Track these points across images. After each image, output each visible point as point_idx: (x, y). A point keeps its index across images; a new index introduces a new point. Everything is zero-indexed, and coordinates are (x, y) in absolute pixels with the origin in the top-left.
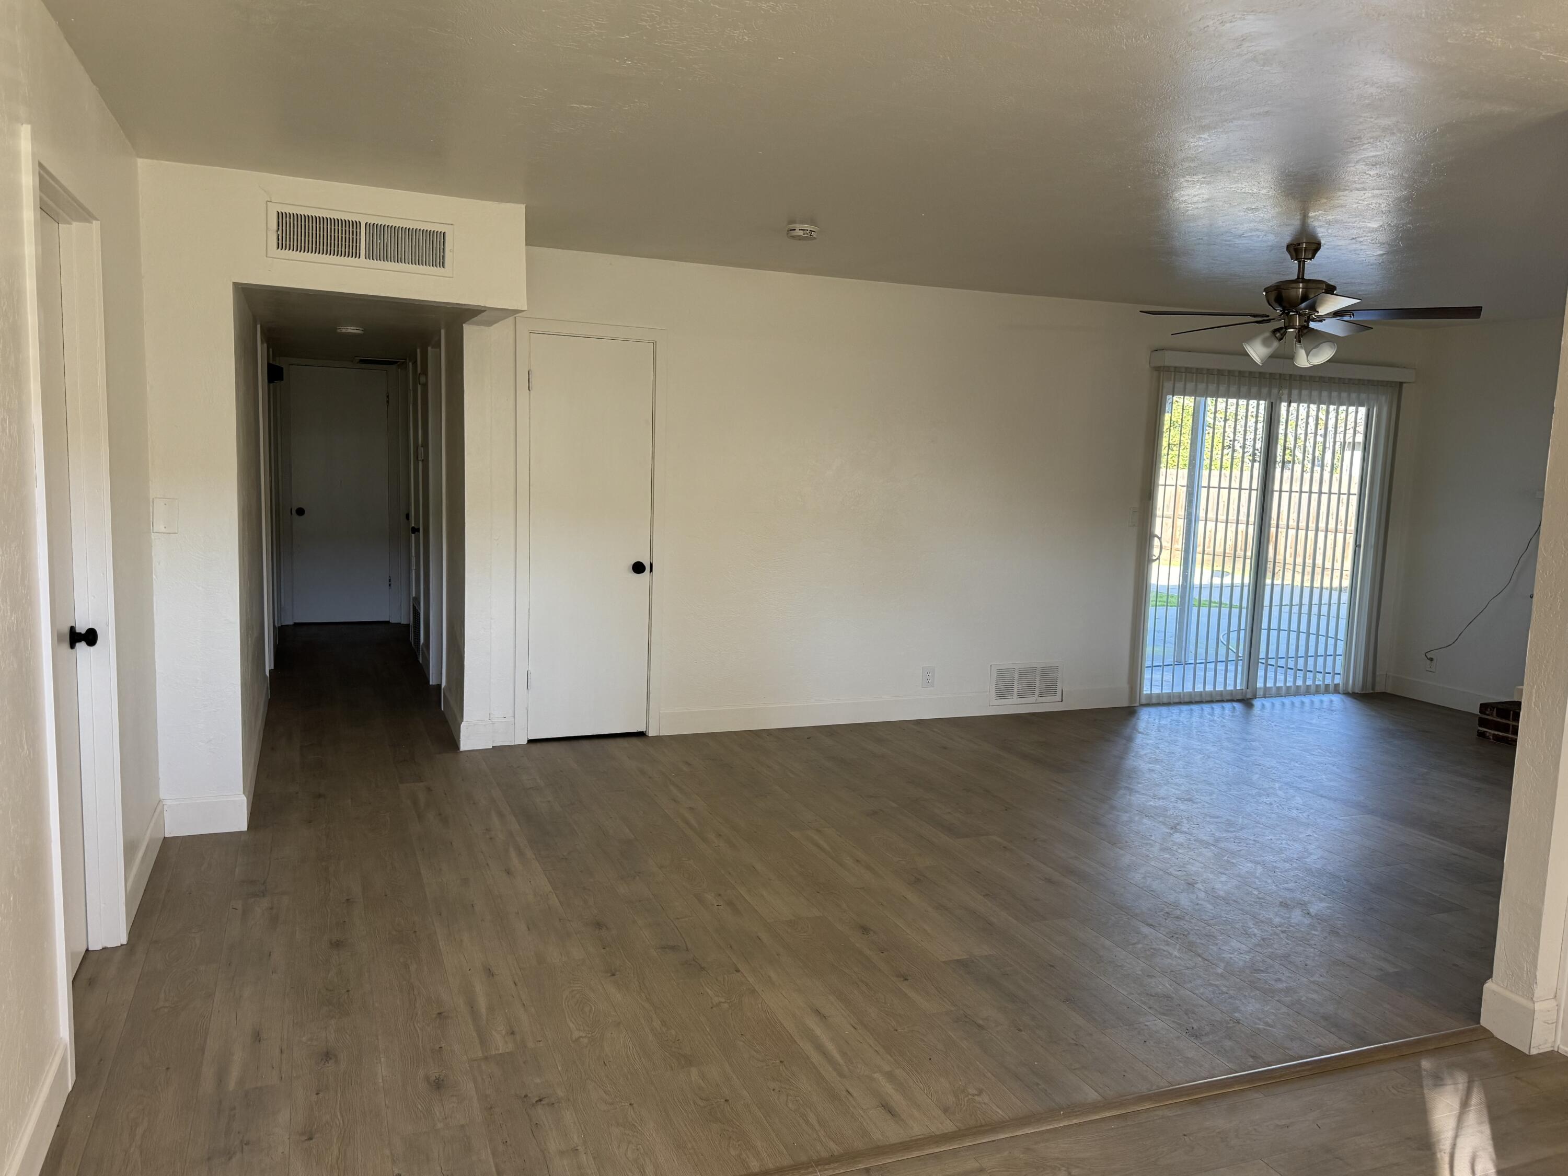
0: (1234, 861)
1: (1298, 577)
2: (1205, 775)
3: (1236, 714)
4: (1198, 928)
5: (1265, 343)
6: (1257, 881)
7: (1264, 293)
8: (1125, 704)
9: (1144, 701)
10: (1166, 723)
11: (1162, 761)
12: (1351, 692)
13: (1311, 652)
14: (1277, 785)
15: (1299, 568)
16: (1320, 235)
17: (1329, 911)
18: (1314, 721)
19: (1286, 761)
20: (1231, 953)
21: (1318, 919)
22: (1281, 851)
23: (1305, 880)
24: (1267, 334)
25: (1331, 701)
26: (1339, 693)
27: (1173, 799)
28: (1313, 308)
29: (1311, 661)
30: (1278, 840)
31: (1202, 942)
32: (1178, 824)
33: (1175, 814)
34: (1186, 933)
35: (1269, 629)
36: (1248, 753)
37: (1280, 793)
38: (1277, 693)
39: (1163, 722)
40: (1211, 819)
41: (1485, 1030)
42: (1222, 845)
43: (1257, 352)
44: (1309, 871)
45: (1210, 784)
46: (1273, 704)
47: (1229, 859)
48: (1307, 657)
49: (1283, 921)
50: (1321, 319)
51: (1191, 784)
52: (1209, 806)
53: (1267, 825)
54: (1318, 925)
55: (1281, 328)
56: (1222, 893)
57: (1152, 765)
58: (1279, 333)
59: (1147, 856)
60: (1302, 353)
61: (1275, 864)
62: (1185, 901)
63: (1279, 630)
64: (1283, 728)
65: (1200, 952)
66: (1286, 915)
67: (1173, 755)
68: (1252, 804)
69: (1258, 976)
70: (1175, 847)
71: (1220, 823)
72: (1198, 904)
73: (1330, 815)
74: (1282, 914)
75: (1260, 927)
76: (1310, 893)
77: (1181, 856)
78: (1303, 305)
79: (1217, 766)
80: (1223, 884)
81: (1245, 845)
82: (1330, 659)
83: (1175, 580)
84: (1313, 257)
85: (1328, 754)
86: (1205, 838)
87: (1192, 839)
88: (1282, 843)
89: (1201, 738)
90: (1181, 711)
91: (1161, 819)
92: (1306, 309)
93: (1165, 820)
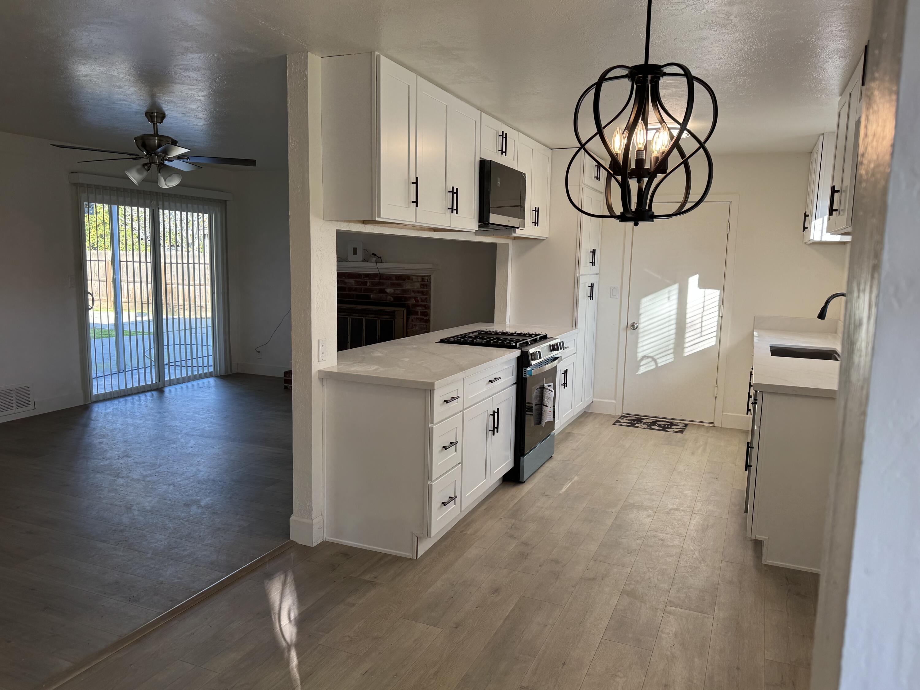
0: (156, 487)
1: (187, 313)
2: (136, 439)
3: (154, 398)
4: (135, 534)
5: (139, 172)
6: (170, 495)
7: (135, 141)
8: (81, 403)
9: (94, 400)
10: (110, 411)
11: (108, 436)
12: (219, 375)
13: (195, 356)
14: (179, 436)
15: (187, 308)
16: (164, 109)
17: (211, 501)
18: (199, 395)
19: (184, 421)
20: (156, 543)
21: (206, 508)
22: (183, 474)
23: (198, 488)
24: (139, 167)
25: (209, 382)
26: (213, 377)
27: (116, 458)
28: (166, 152)
29: (195, 361)
30: (181, 468)
31: (138, 541)
32: (120, 473)
33: (117, 467)
34: (127, 539)
35: (168, 345)
36: (162, 420)
37: (182, 440)
38: (178, 382)
39: (108, 411)
40: (141, 465)
41: (293, 542)
42: (148, 479)
43: (134, 177)
44: (200, 482)
45: (140, 443)
46: (176, 389)
47: (153, 486)
48: (192, 359)
49: (186, 515)
50: (171, 160)
51: (127, 446)
52: (139, 457)
53: (175, 461)
54: (206, 512)
55: (148, 163)
56: (148, 508)
57: (101, 439)
58: (147, 166)
59: (100, 498)
60: (162, 180)
61: (180, 483)
62: (125, 519)
63: (174, 345)
64: (181, 402)
65: (137, 548)
66: (188, 511)
67: (115, 430)
68: (165, 450)
69: (173, 551)
70: (118, 488)
71: (146, 466)
72: (134, 519)
73: (211, 447)
74: (185, 511)
75: (173, 522)
76: (201, 494)
77: (122, 492)
78: (159, 150)
79: (144, 432)
80: (148, 503)
81: (162, 476)
82: (205, 359)
83: (112, 321)
84: (162, 122)
85: (208, 412)
86: (137, 477)
87: (129, 479)
88: (183, 469)
89: (132, 416)
90: (119, 402)
91: (108, 472)
92: (161, 153)
93: (111, 472)
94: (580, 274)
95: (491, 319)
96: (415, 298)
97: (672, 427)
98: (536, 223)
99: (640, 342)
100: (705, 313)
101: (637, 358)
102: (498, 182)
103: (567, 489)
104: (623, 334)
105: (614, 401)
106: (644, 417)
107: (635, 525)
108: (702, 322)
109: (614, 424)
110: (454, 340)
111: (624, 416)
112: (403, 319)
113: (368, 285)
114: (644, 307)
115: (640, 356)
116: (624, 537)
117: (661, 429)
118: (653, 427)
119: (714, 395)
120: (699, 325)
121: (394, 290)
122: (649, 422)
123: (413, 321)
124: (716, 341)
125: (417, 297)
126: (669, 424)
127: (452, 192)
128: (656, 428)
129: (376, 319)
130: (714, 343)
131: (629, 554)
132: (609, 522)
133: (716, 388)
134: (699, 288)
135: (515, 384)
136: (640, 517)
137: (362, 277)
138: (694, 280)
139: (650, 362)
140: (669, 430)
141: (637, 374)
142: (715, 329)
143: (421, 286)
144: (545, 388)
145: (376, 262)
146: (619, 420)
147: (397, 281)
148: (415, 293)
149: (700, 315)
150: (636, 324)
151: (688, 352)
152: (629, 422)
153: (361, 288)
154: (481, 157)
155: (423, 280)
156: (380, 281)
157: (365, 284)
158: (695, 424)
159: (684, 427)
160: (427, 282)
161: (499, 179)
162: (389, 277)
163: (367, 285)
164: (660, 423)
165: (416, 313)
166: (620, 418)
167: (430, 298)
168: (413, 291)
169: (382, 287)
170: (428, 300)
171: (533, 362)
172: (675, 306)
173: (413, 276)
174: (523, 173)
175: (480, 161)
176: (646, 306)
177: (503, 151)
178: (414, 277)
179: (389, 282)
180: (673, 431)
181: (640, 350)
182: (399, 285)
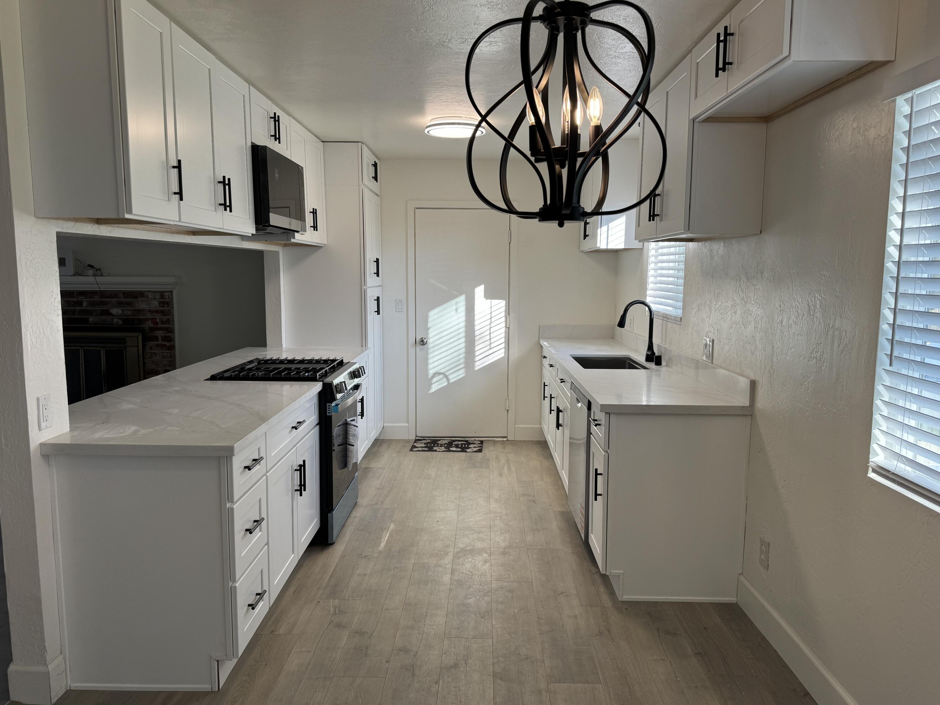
94: (367, 287)
95: (262, 343)
96: (152, 319)
97: (469, 446)
98: (315, 227)
99: (430, 358)
100: (492, 325)
101: (428, 375)
102: (276, 175)
103: (386, 543)
104: (412, 350)
105: (406, 425)
106: (438, 439)
107: (476, 576)
108: (490, 334)
109: (411, 450)
110: (230, 374)
111: (419, 439)
112: (138, 346)
113: (84, 306)
114: (432, 320)
115: (431, 374)
116: (470, 597)
117: (460, 450)
118: (451, 449)
119: (506, 408)
120: (488, 337)
121: (123, 310)
122: (446, 444)
123: (151, 349)
124: (505, 353)
125: (155, 319)
126: (465, 443)
127: (224, 182)
128: (454, 449)
129: (100, 348)
130: (503, 355)
131: (483, 619)
132: (446, 578)
133: (507, 401)
134: (485, 299)
135: (317, 424)
136: (477, 565)
137: (75, 295)
138: (480, 291)
139: (442, 379)
140: (468, 450)
141: (429, 392)
142: (503, 340)
143: (160, 304)
144: (350, 424)
145: (94, 275)
146: (415, 444)
147: (126, 300)
148: (151, 313)
149: (488, 327)
150: (425, 339)
151: (478, 365)
152: (425, 445)
153: (75, 310)
154: (253, 141)
155: (162, 296)
156: (102, 300)
157: (80, 303)
158: (490, 440)
159: (481, 445)
160: (168, 300)
161: (276, 171)
162: (114, 294)
163: (82, 306)
164: (456, 443)
165: (156, 338)
166: (415, 442)
167: (173, 318)
168: (149, 311)
169: (105, 308)
170: (170, 321)
171: (339, 396)
172: (463, 319)
173: (148, 291)
174: (301, 166)
175: (252, 145)
176: (434, 320)
177: (277, 137)
178: (149, 294)
179: (114, 300)
180: (472, 451)
181: (430, 366)
182: (130, 304)
